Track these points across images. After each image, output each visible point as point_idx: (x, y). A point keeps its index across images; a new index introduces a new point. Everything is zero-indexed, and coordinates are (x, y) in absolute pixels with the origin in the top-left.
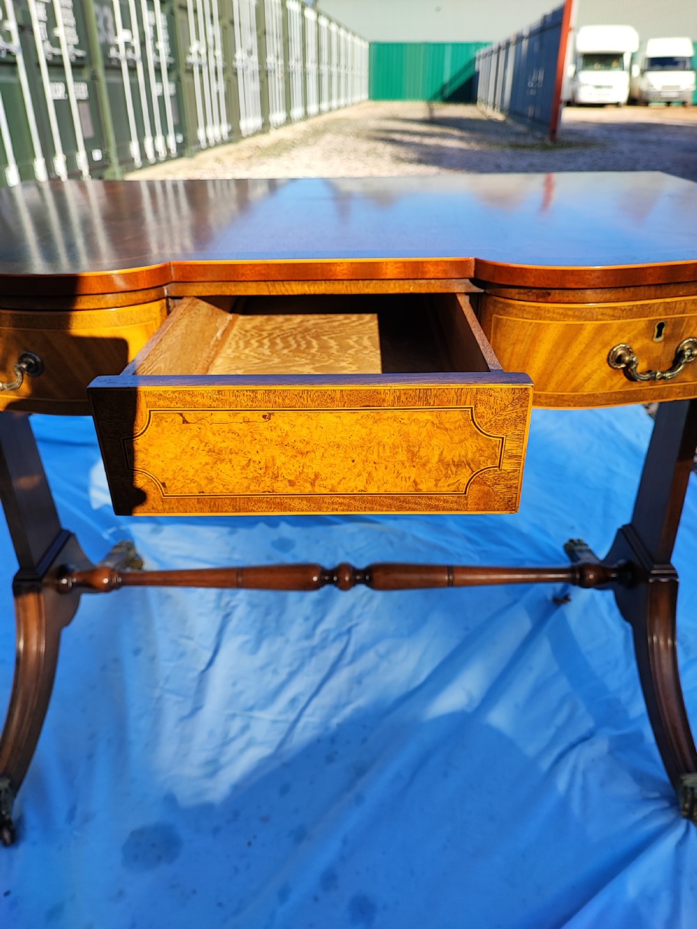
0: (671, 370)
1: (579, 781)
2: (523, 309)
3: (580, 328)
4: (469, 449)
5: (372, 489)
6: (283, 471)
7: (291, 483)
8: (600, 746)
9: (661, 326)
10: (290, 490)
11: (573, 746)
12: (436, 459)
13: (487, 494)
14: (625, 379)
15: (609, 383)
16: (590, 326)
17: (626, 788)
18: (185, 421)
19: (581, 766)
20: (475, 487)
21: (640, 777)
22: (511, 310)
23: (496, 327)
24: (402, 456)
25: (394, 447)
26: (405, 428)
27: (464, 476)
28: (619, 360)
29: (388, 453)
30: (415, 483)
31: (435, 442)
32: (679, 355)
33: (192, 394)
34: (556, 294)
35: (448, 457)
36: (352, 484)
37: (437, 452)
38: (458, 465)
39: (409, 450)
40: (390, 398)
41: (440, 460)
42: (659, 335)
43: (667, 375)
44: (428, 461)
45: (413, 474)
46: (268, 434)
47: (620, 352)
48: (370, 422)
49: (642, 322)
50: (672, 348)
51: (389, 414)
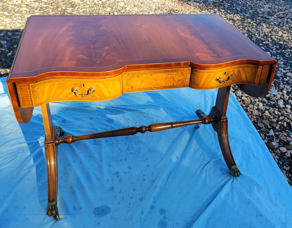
0: (227, 80)
1: (208, 173)
2: (200, 71)
3: (211, 75)
4: (182, 78)
5: (167, 85)
6: (153, 83)
7: (154, 85)
8: (212, 164)
9: (225, 73)
10: (154, 86)
11: (205, 165)
12: (176, 80)
13: (184, 85)
14: (219, 83)
15: (216, 84)
16: (213, 74)
17: (219, 172)
18: (138, 76)
19: (208, 169)
20: (182, 84)
21: (222, 169)
22: (197, 71)
23: (194, 75)
24: (172, 80)
25: (171, 78)
26: (172, 75)
27: (181, 82)
28: (218, 80)
29: (170, 79)
30: (173, 84)
31: (177, 77)
32: (229, 78)
33: (140, 72)
34: (206, 69)
35: (178, 79)
36: (164, 85)
37: (177, 79)
38: (180, 80)
39: (173, 79)
40: (170, 71)
41: (177, 80)
42: (225, 74)
43: (227, 82)
44: (175, 80)
45: (173, 82)
46: (151, 78)
47: (218, 78)
48: (167, 75)
49: (222, 72)
50: (227, 76)
51: (170, 73)
